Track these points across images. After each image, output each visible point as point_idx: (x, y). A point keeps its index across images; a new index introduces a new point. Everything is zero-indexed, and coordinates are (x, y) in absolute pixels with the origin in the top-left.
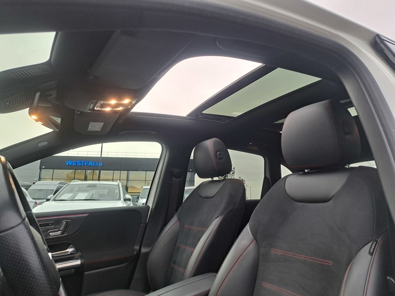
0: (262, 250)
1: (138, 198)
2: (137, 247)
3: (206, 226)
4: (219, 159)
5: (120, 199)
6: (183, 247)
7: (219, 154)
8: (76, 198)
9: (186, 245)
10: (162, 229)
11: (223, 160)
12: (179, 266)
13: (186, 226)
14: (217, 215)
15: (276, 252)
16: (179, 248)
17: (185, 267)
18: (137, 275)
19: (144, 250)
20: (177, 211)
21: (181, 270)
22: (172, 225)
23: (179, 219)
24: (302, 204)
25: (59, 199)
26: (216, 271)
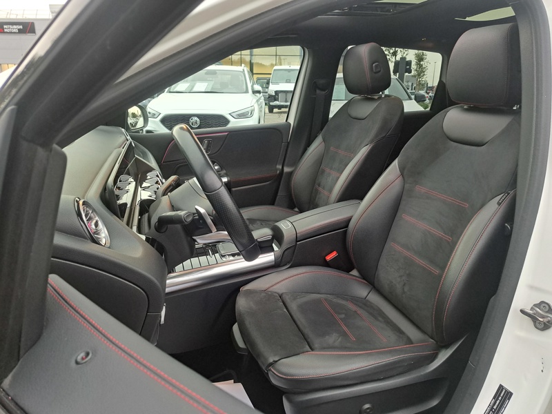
0: (407, 186)
1: (268, 83)
2: (280, 167)
3: (355, 153)
4: (375, 73)
5: (247, 92)
6: (328, 170)
7: (376, 66)
8: (195, 90)
9: (331, 169)
10: (305, 150)
11: (380, 74)
12: (324, 188)
13: (332, 148)
14: (365, 142)
15: (421, 189)
16: (323, 171)
17: (331, 191)
18: (281, 193)
19: (287, 170)
20: (322, 130)
21: (326, 193)
22: (317, 146)
23: (324, 140)
24: (456, 144)
25: (175, 90)
26: (362, 198)
